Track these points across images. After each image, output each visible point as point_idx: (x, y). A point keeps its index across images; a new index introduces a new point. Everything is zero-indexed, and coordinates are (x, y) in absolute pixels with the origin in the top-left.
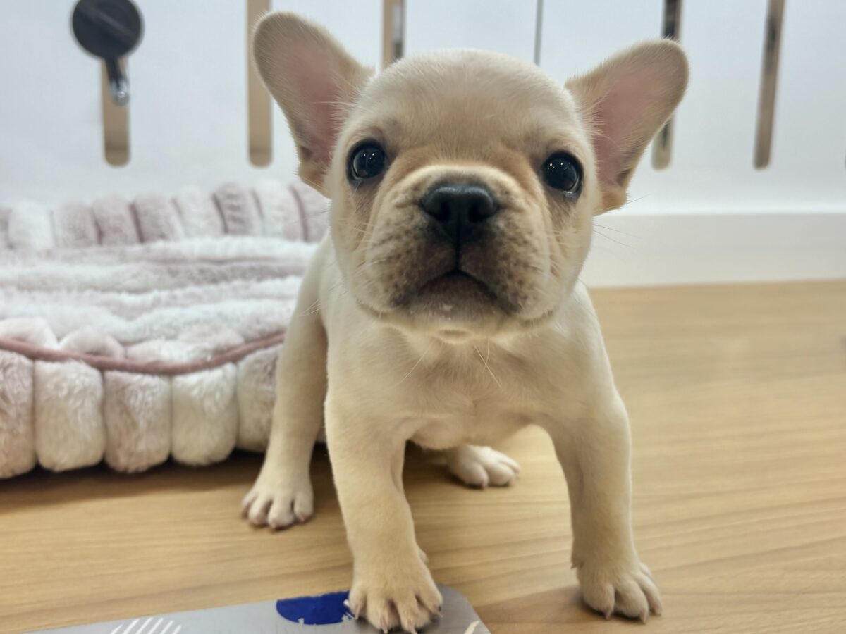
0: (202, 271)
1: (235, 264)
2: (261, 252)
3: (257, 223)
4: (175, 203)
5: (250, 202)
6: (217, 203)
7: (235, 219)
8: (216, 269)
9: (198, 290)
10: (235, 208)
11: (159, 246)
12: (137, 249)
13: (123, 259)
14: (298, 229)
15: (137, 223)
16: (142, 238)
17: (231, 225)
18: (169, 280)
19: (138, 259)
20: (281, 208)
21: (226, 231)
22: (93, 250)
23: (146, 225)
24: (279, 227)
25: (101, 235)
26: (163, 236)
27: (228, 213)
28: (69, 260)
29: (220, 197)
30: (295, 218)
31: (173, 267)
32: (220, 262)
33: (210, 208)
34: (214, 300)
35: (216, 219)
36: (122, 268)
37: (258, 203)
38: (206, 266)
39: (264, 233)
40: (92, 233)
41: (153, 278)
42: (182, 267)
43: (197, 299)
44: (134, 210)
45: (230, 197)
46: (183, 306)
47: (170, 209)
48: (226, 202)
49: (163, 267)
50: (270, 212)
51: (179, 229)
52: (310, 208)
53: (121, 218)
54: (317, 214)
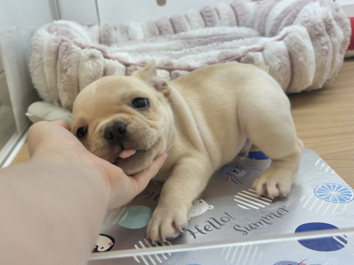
0: (199, 41)
1: (212, 38)
2: (221, 32)
3: (218, 21)
4: (186, 17)
5: (215, 13)
6: (202, 15)
7: (210, 21)
8: (204, 40)
9: (200, 48)
10: (210, 16)
11: (182, 34)
12: (175, 36)
13: (170, 39)
14: (235, 22)
15: (173, 26)
16: (175, 32)
17: (208, 23)
18: (187, 45)
19: (176, 39)
20: (227, 15)
21: (206, 26)
22: (159, 37)
23: (176, 26)
24: (227, 22)
25: (161, 33)
26: (183, 31)
27: (207, 19)
28: (152, 42)
29: (203, 12)
30: (234, 18)
31: (189, 41)
32: (206, 37)
33: (200, 18)
34: (206, 51)
35: (203, 22)
36: (171, 42)
37: (218, 13)
38: (201, 39)
39: (221, 25)
40: (157, 32)
41: (182, 45)
42: (192, 41)
43: (200, 51)
44: (171, 21)
45: (207, 12)
46: (195, 54)
47: (185, 20)
48: (206, 14)
49: (185, 41)
50: (223, 16)
51: (189, 27)
52: (239, 13)
53: (167, 25)
54: (242, 15)
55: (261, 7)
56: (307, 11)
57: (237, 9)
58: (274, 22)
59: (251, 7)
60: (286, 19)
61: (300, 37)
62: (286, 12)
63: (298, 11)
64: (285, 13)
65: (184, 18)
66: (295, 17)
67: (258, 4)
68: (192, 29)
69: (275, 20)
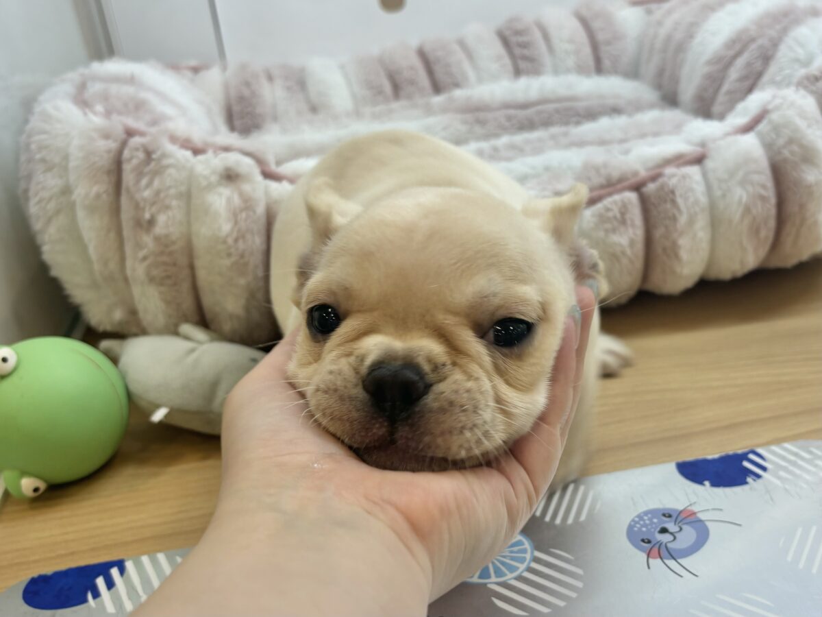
0: (509, 118)
1: (540, 107)
2: (563, 92)
3: (547, 60)
4: (462, 43)
5: (537, 35)
6: (505, 42)
7: (525, 58)
8: (521, 114)
10: (524, 45)
11: (458, 93)
12: (438, 100)
13: (429, 111)
14: (591, 62)
15: (430, 72)
16: (437, 88)
17: (523, 65)
18: (478, 130)
19: (444, 110)
20: (571, 41)
21: (518, 73)
22: (395, 105)
23: (439, 71)
24: (570, 62)
25: (397, 89)
26: (457, 85)
27: (517, 51)
28: (376, 117)
29: (507, 33)
30: (587, 50)
31: (482, 115)
32: (524, 106)
33: (499, 48)
35: (507, 61)
36: (431, 121)
37: (546, 36)
38: (512, 112)
39: (556, 72)
40: (388, 88)
41: (463, 128)
42: (489, 116)
43: (519, 150)
44: (422, 54)
45: (518, 33)
47: (460, 55)
48: (514, 39)
49: (469, 117)
50: (561, 46)
51: (471, 74)
52: (601, 37)
53: (412, 68)
54: (608, 43)
55: (660, 23)
56: (802, 45)
57: (596, 25)
58: (706, 69)
59: (630, 19)
60: (740, 62)
61: (802, 124)
62: (739, 43)
63: (775, 44)
64: (738, 47)
65: (456, 48)
66: (766, 58)
67: (649, 12)
68: (480, 80)
69: (709, 63)
